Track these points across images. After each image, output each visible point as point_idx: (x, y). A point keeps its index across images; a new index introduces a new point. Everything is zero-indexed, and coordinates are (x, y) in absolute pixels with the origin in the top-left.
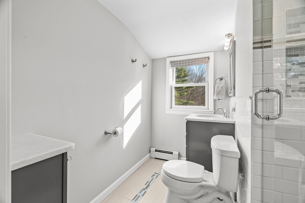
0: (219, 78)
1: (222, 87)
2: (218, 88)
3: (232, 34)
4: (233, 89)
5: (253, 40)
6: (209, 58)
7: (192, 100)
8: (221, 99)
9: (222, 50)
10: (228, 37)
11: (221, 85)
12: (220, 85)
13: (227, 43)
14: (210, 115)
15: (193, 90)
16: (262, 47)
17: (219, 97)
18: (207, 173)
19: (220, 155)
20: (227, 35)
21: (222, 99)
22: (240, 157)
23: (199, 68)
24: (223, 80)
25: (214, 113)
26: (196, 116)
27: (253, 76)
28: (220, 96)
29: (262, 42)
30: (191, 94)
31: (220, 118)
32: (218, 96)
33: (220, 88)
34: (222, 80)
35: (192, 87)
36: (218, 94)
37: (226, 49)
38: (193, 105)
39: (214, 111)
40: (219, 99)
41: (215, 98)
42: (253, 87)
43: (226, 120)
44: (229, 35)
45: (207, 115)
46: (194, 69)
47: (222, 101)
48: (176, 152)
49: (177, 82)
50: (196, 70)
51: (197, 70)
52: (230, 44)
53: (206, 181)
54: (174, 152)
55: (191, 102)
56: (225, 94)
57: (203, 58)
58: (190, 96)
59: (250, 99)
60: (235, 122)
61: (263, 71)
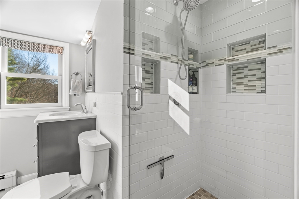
0: (75, 73)
1: (78, 82)
2: (74, 83)
3: (92, 32)
4: (94, 85)
5: (124, 45)
6: (63, 49)
7: (21, 96)
8: (77, 95)
9: (78, 45)
10: (89, 33)
11: (78, 81)
12: (76, 80)
13: (85, 39)
14: (65, 113)
15: (24, 83)
16: (129, 53)
17: (75, 93)
18: (73, 178)
19: (93, 152)
20: (88, 31)
21: (79, 95)
22: (111, 147)
23: (33, 57)
24: (79, 75)
25: (70, 110)
26: (50, 115)
27: (124, 75)
28: (77, 91)
29: (129, 49)
30: (19, 89)
31: (78, 115)
32: (75, 91)
33: (76, 83)
34: (77, 75)
35: (22, 79)
36: (75, 89)
37: (83, 44)
38: (23, 103)
39: (69, 107)
40: (75, 95)
41: (70, 94)
42: (124, 84)
43: (86, 115)
44: (90, 32)
45: (61, 113)
46: (25, 56)
47: (78, 96)
48: (12, 172)
49: (10, 70)
50: (27, 58)
51: (30, 59)
52: (88, 41)
53: (75, 187)
54: (5, 174)
55: (19, 99)
56: (81, 90)
57: (55, 46)
58: (18, 90)
59: (121, 94)
60: (96, 116)
61: (130, 72)
